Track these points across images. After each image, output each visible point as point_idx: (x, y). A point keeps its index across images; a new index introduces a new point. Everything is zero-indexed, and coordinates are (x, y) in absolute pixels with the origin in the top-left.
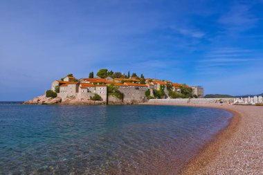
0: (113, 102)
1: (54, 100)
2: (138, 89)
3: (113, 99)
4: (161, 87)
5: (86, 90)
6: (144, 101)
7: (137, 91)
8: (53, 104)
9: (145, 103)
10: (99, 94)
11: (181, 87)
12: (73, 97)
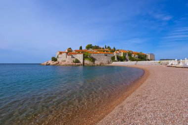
0: (87, 64)
1: (55, 63)
2: (106, 55)
3: (87, 62)
4: (124, 54)
5: (70, 57)
6: (109, 63)
7: (106, 57)
8: (54, 65)
9: (110, 65)
10: (78, 59)
11: (138, 54)
12: (65, 61)
